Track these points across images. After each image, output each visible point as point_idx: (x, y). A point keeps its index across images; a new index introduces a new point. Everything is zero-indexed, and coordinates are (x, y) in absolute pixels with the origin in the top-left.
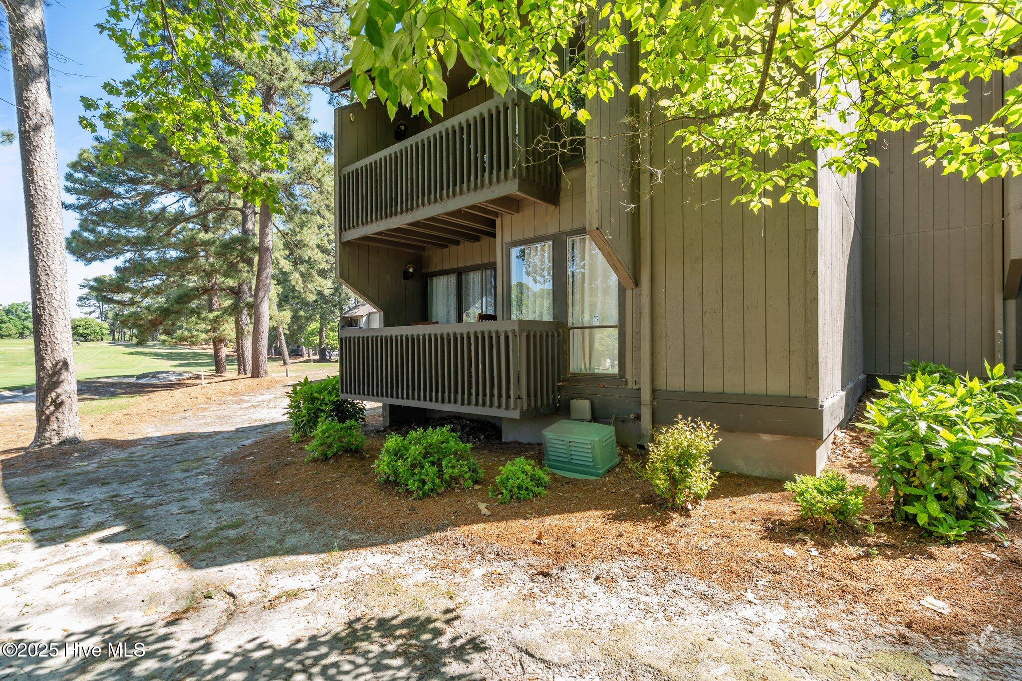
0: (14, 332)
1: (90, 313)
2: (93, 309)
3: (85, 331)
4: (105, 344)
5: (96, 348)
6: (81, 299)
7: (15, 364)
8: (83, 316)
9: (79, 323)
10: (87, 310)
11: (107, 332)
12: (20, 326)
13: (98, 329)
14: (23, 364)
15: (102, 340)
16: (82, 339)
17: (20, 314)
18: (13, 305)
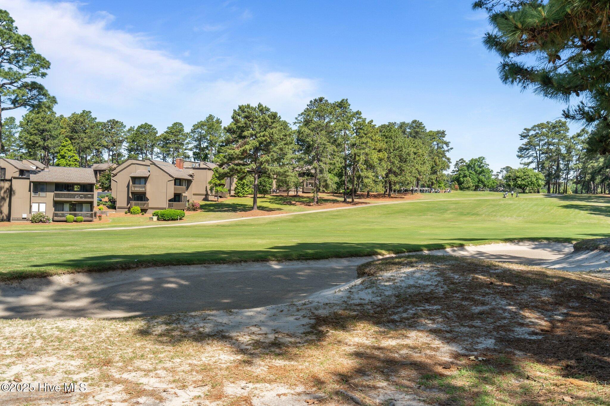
0: (472, 184)
1: (528, 164)
2: (531, 159)
3: (523, 182)
4: (540, 196)
5: (531, 199)
6: (521, 149)
7: (462, 214)
8: (522, 166)
9: (518, 174)
10: (526, 160)
11: (543, 183)
12: (477, 180)
13: (534, 179)
14: (468, 213)
15: (538, 192)
16: (520, 190)
17: (477, 168)
18: (472, 160)
